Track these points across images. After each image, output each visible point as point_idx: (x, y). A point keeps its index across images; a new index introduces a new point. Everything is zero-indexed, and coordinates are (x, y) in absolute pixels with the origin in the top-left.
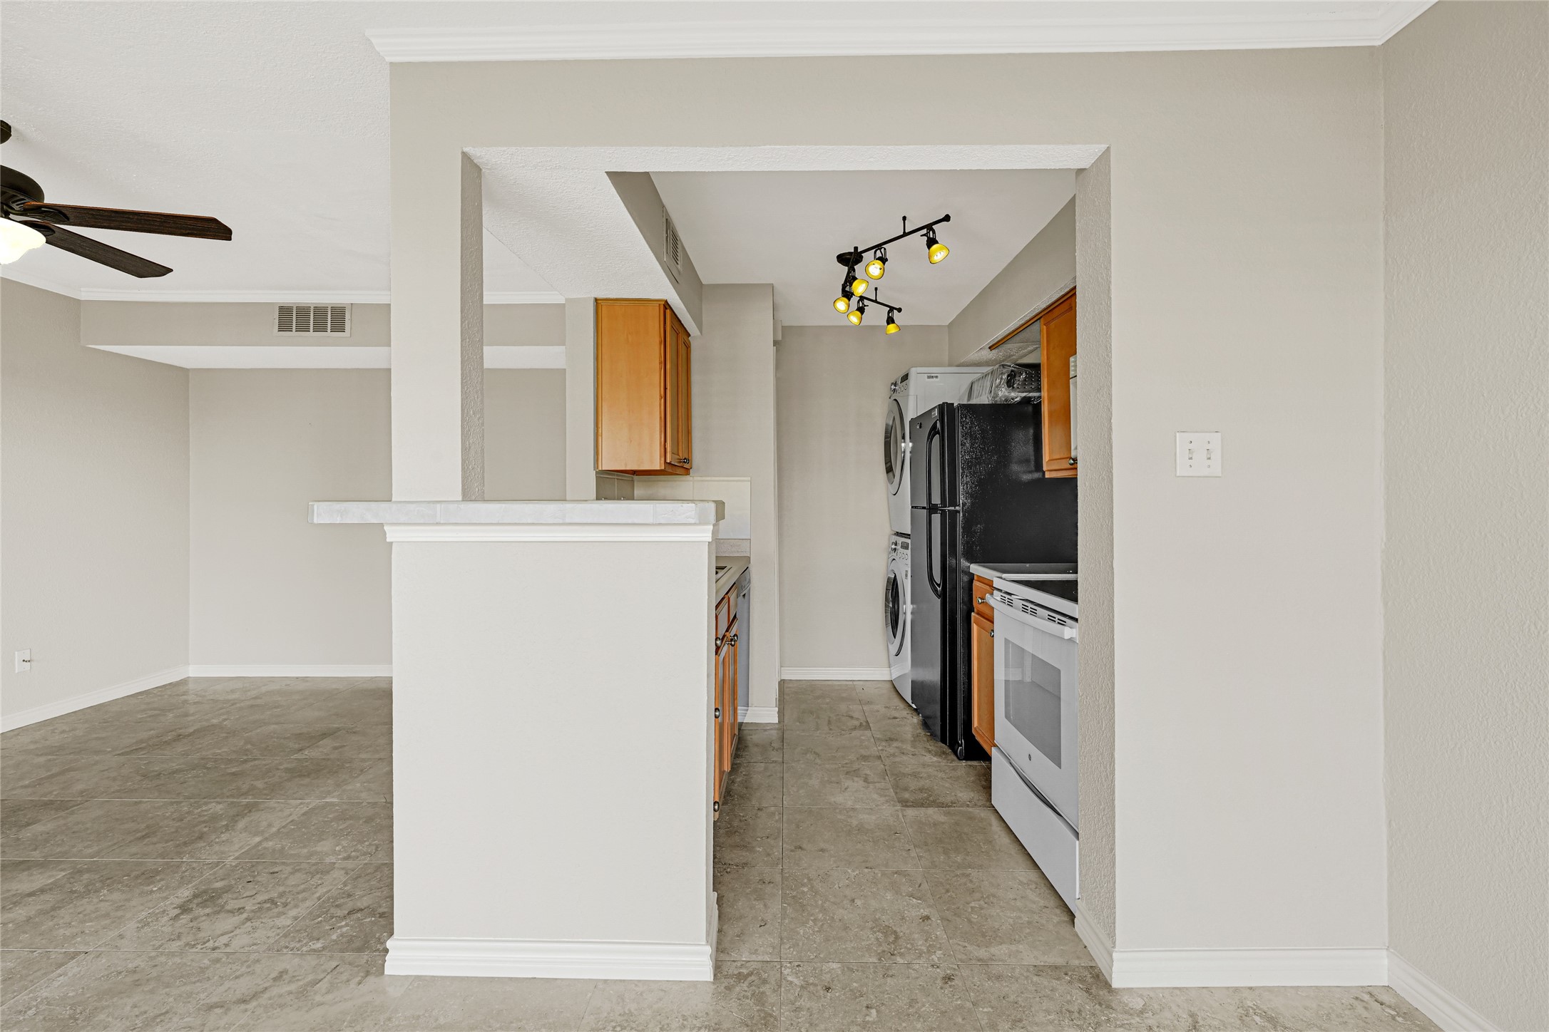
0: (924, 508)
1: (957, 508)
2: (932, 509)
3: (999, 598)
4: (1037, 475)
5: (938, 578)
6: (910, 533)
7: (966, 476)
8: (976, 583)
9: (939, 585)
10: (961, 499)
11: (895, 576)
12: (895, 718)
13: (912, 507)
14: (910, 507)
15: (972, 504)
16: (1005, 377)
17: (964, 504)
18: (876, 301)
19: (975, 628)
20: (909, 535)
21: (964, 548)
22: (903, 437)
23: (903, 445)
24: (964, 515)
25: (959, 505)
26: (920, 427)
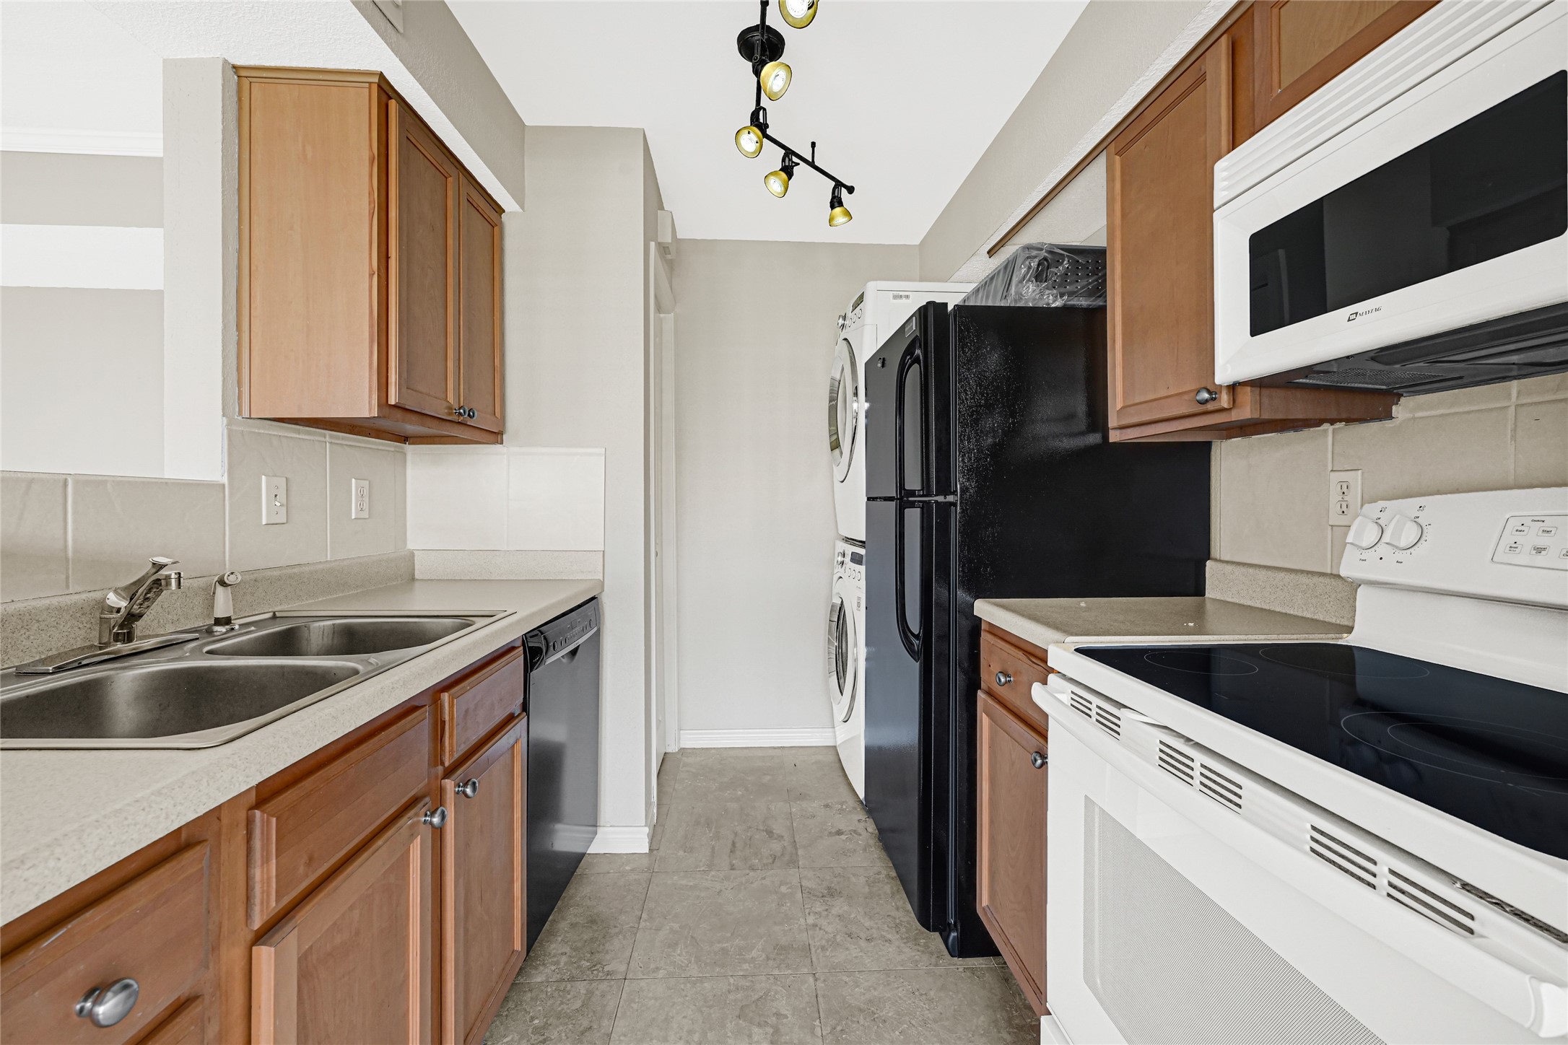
0: (890, 499)
1: (950, 498)
2: (903, 500)
3: (1066, 698)
4: (1095, 438)
5: (914, 625)
6: (864, 540)
7: (969, 438)
8: (985, 638)
9: (917, 637)
10: (959, 482)
11: (842, 602)
12: (839, 833)
13: (869, 499)
14: (866, 499)
15: (980, 489)
16: (1034, 264)
17: (964, 490)
18: (812, 164)
19: (984, 722)
20: (863, 542)
21: (963, 571)
22: (856, 394)
23: (855, 405)
24: (963, 511)
25: (954, 493)
26: (883, 365)
